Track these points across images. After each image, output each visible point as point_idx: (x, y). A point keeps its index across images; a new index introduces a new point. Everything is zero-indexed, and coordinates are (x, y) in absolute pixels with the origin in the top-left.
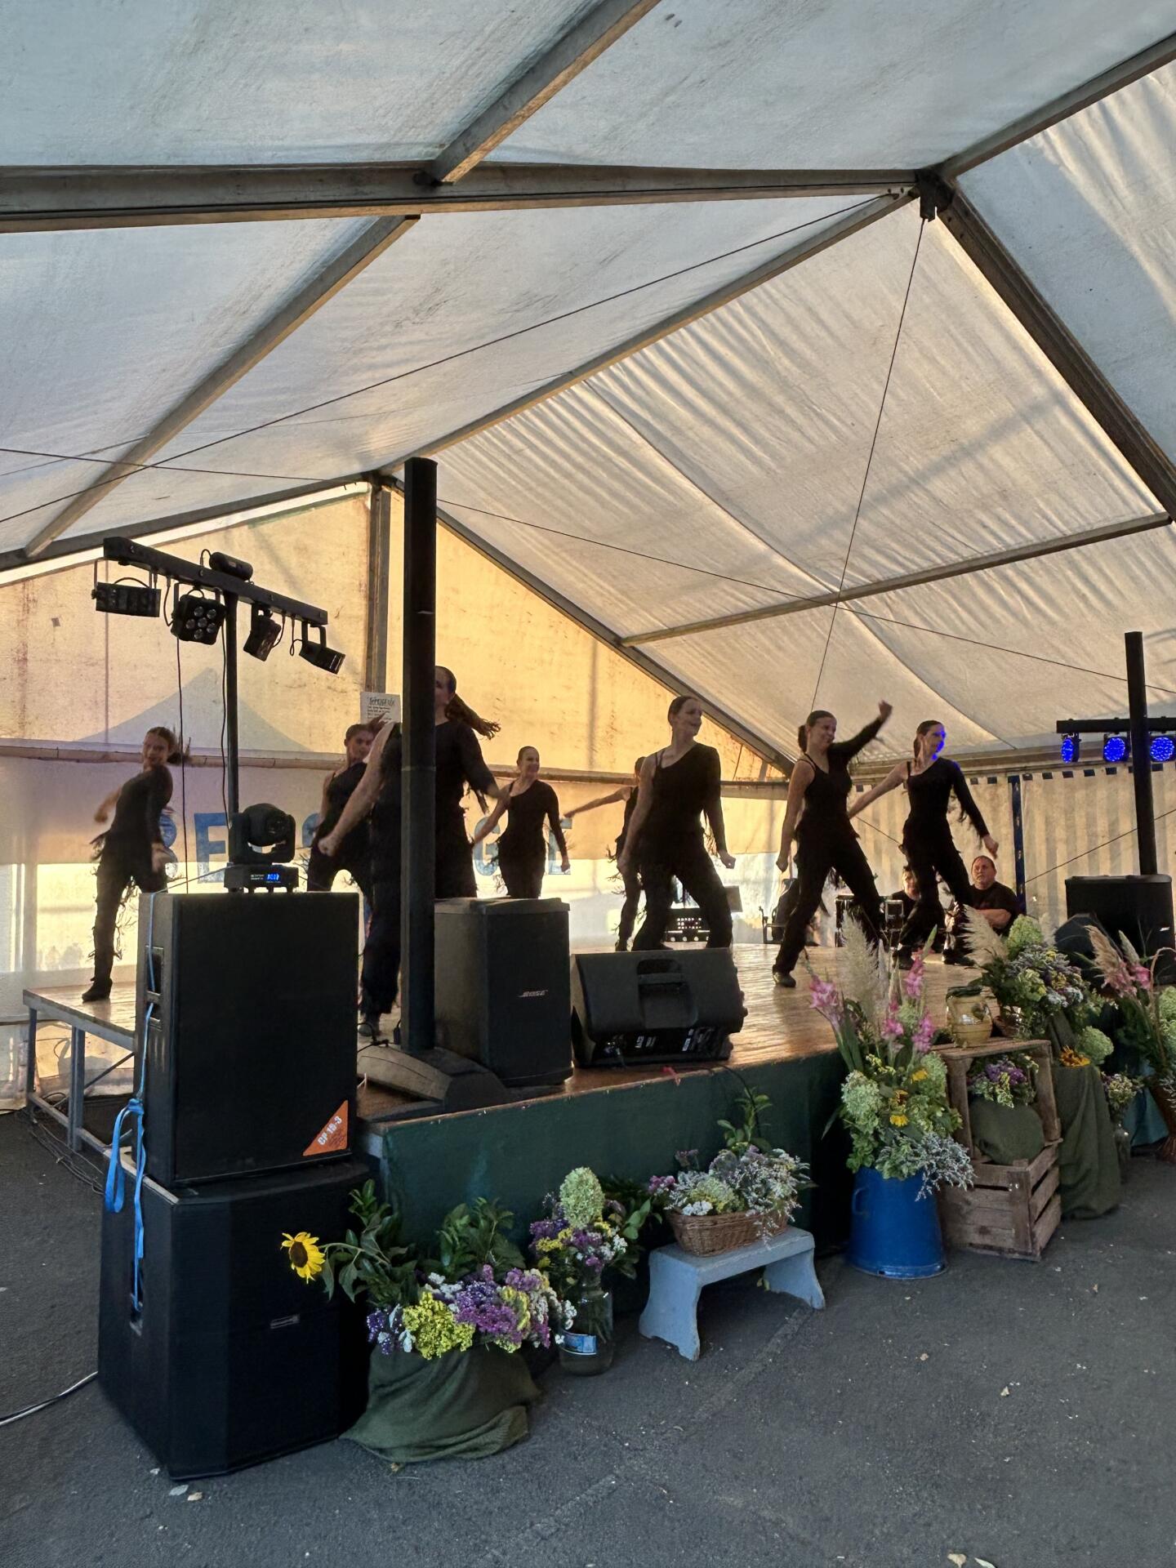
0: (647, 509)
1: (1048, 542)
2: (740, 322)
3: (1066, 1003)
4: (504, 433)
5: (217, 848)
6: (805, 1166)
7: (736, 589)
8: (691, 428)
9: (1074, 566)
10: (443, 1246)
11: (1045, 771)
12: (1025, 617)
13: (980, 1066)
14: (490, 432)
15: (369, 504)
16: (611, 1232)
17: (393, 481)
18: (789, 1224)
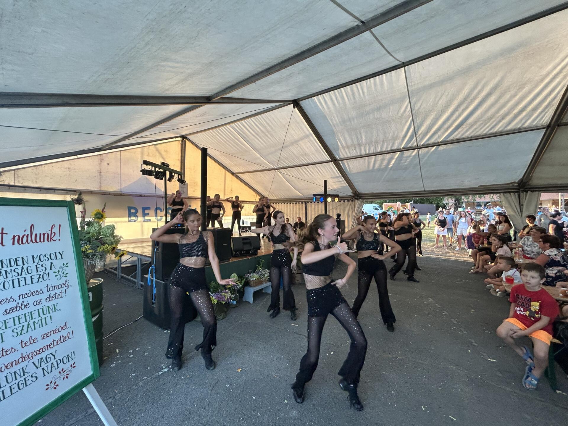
0: (241, 150)
1: (313, 163)
2: (261, 119)
4: (212, 132)
5: (147, 214)
7: (257, 166)
8: (250, 136)
9: (317, 167)
10: (210, 288)
11: (311, 202)
12: (308, 175)
15: (181, 142)
16: (239, 284)
17: (186, 138)
18: (268, 281)
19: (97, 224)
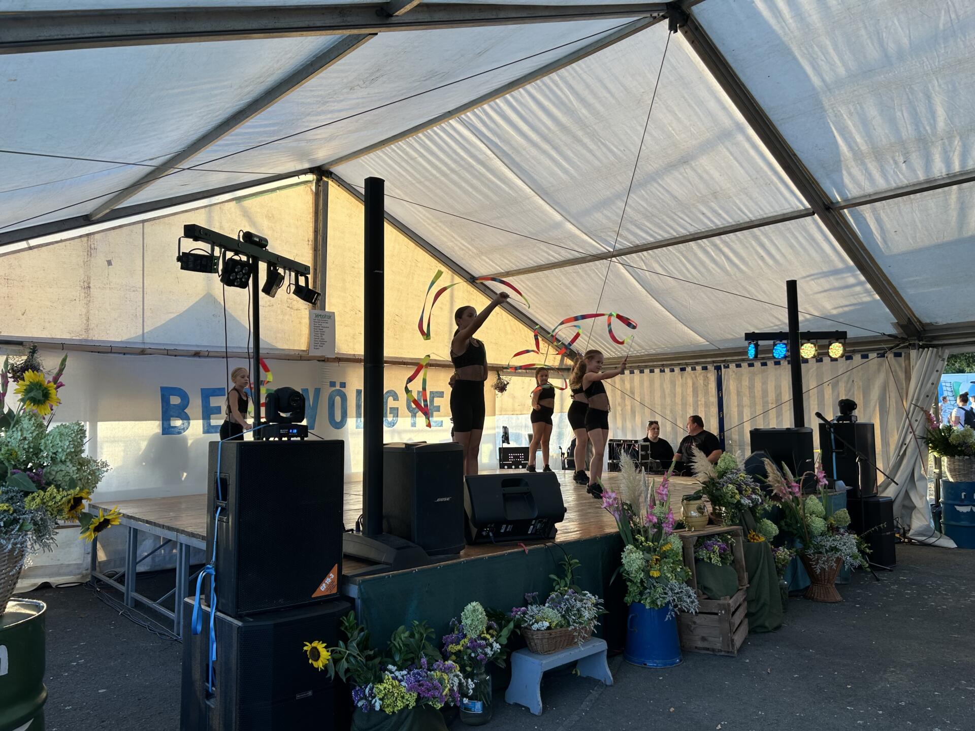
0: (494, 198)
2: (557, 85)
3: (751, 504)
4: (404, 146)
5: (218, 410)
6: (602, 601)
7: (549, 249)
8: (524, 149)
9: (756, 238)
10: (394, 649)
11: (737, 363)
12: (726, 268)
13: (702, 541)
14: (396, 146)
15: (314, 188)
16: (491, 640)
17: (329, 174)
18: (593, 634)
19: (30, 420)
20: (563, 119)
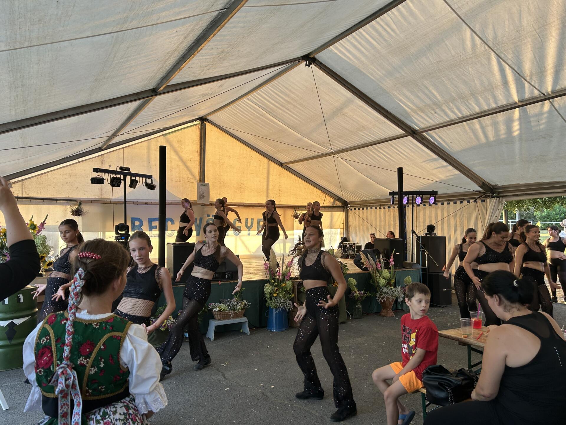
1: (382, 140)
5: (155, 227)
6: (250, 304)
9: (392, 146)
15: (200, 127)
17: (207, 120)
18: (240, 315)
20: (286, 98)
